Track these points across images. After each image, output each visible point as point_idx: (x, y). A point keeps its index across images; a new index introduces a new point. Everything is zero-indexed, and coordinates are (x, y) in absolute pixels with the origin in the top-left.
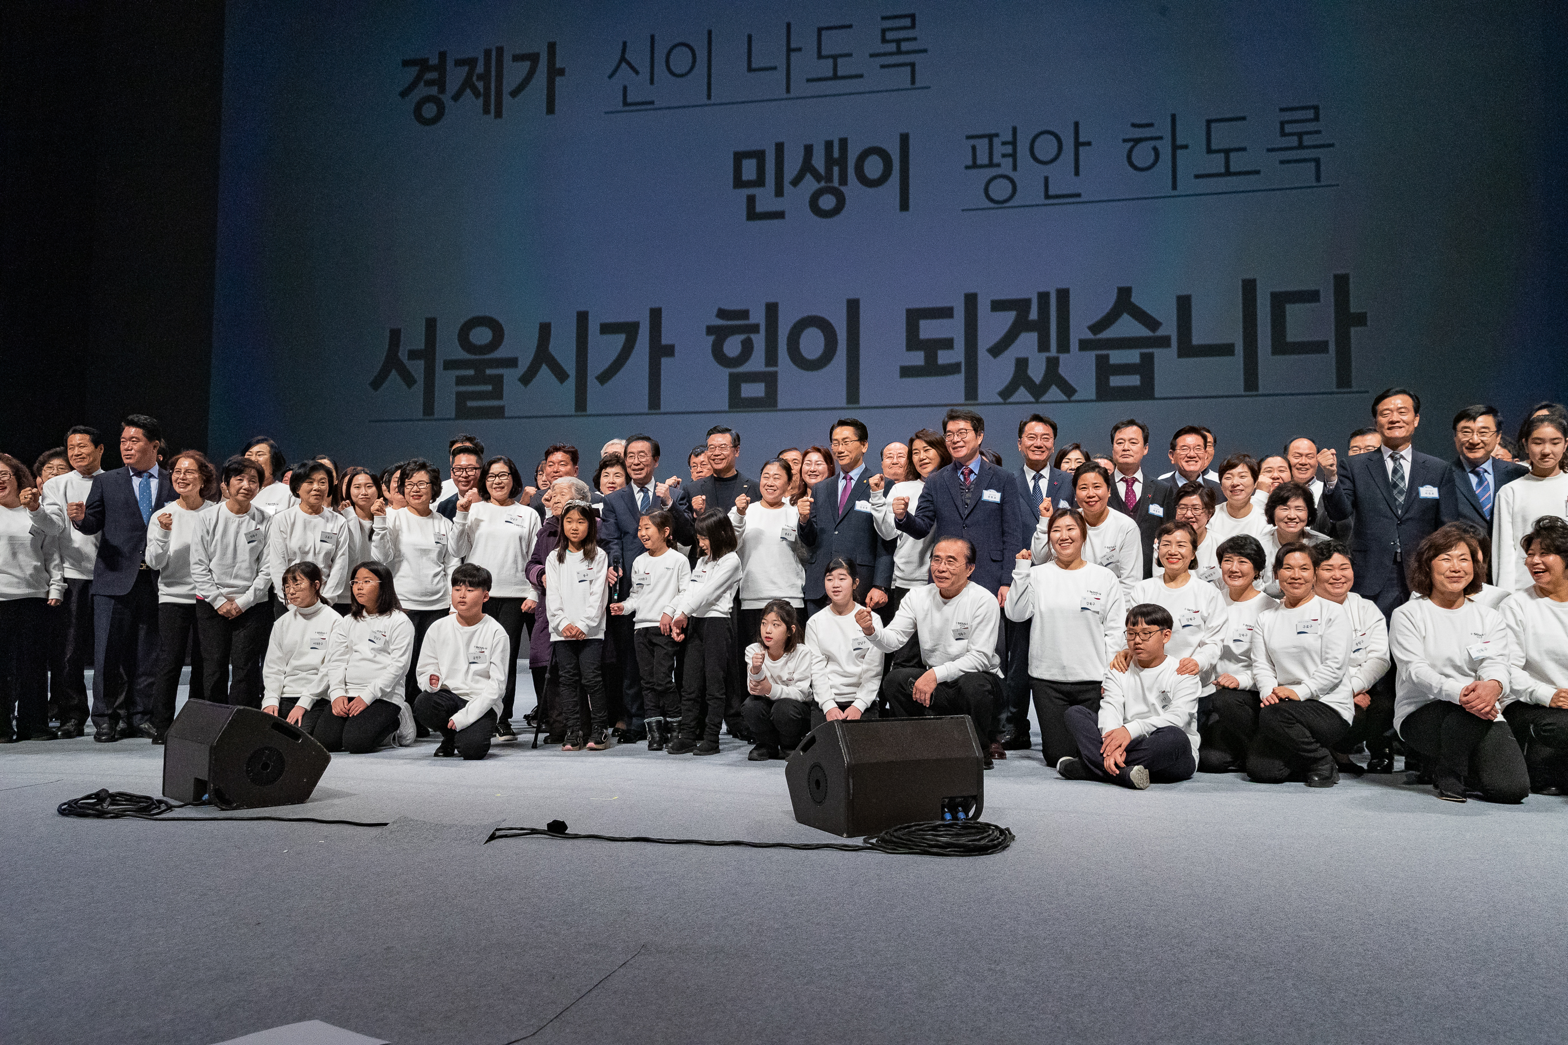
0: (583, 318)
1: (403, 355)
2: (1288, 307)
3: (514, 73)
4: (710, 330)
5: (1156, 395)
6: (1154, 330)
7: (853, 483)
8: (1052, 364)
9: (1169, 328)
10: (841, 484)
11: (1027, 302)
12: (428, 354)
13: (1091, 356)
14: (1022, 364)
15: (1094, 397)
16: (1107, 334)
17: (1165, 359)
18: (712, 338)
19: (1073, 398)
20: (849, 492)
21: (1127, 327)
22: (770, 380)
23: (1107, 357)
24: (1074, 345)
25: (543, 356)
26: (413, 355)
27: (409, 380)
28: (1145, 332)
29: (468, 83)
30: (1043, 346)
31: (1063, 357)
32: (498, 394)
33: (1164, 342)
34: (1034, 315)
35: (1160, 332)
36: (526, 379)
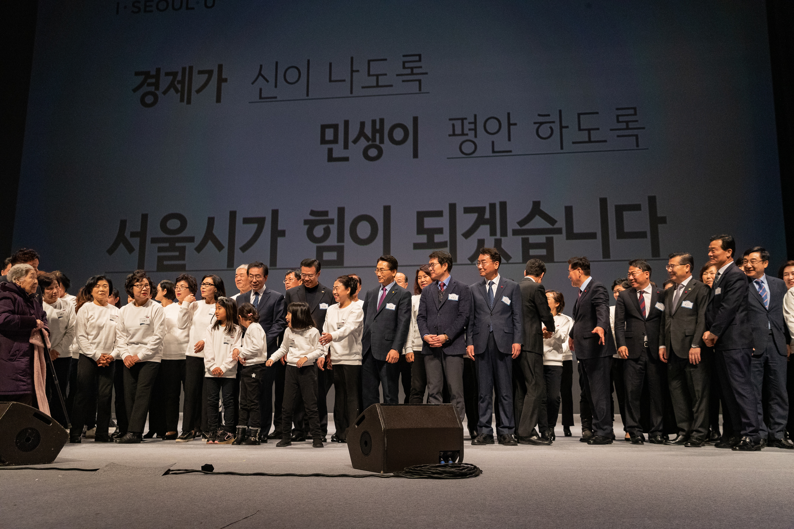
0: (233, 215)
1: (127, 234)
2: (624, 213)
3: (198, 80)
4: (306, 222)
5: (555, 260)
6: (553, 225)
7: (387, 292)
8: (498, 243)
9: (561, 224)
10: (381, 293)
11: (484, 208)
12: (142, 234)
13: (519, 238)
14: (481, 242)
15: (521, 261)
16: (527, 226)
17: (559, 240)
18: (307, 227)
19: (510, 261)
20: (384, 297)
21: (538, 223)
22: (340, 250)
23: (528, 239)
24: (510, 232)
25: (209, 236)
26: (133, 235)
27: (131, 249)
28: (548, 226)
29: (172, 85)
30: (493, 232)
31: (503, 238)
32: (182, 257)
33: (559, 231)
34: (487, 216)
35: (556, 226)
36: (199, 249)
